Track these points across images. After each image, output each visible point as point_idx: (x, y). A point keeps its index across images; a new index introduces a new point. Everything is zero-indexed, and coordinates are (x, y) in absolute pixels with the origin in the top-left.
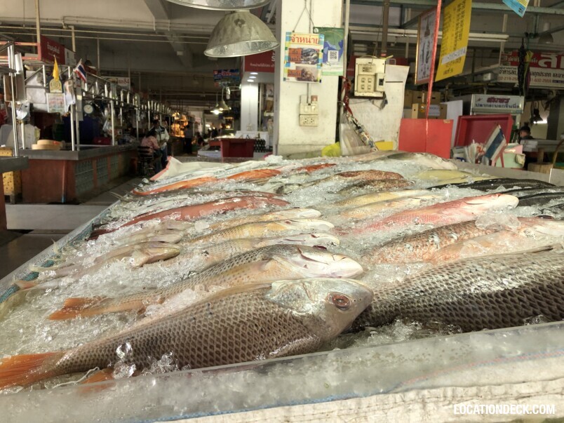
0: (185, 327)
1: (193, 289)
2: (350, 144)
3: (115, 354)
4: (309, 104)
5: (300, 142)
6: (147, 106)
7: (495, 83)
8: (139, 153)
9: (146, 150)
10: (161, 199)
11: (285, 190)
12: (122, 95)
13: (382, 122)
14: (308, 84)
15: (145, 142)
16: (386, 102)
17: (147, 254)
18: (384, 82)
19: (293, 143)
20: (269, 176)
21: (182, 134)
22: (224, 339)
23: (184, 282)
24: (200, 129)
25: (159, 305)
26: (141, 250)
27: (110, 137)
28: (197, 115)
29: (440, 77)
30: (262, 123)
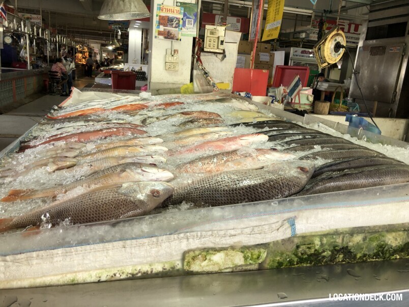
0: (77, 206)
1: (82, 186)
2: (200, 83)
3: (41, 219)
4: (173, 56)
5: (166, 81)
6: (56, 39)
7: (308, 40)
8: (50, 76)
9: (56, 74)
10: (67, 124)
11: (148, 121)
12: (35, 29)
13: (222, 69)
14: (172, 41)
15: (55, 68)
16: (225, 56)
17: (57, 165)
18: (224, 43)
19: (161, 82)
20: (140, 109)
21: (84, 62)
22: (96, 211)
23: (78, 182)
24: (98, 58)
25: (64, 194)
26: (54, 162)
27: (26, 62)
28: (96, 47)
29: (265, 39)
30: (144, 58)
